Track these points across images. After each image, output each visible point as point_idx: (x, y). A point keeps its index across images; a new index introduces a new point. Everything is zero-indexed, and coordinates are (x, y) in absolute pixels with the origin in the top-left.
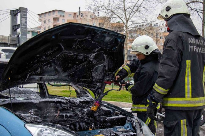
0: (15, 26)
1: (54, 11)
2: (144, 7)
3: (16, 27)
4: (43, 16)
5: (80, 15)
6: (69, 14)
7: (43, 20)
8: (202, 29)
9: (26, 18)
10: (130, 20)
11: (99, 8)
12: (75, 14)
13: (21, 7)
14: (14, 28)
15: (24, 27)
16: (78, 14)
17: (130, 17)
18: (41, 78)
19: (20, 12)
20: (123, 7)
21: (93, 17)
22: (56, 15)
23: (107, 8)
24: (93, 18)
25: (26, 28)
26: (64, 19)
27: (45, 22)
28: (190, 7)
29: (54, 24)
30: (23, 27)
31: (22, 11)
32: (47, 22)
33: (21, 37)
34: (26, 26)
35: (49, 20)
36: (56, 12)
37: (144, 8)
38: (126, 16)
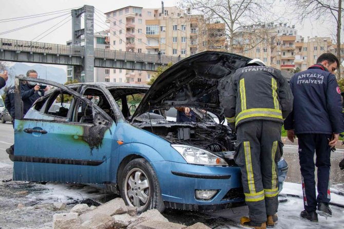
0: (78, 31)
1: (127, 8)
2: (256, 2)
3: (80, 32)
4: (111, 15)
5: (163, 13)
6: (148, 12)
7: (113, 20)
8: (336, 34)
9: (93, 20)
10: (236, 22)
11: (195, 6)
12: (156, 11)
13: (85, 5)
14: (77, 34)
15: (90, 32)
16: (160, 11)
17: (237, 17)
18: (173, 103)
19: (85, 12)
20: (227, 3)
21: (182, 15)
22: (129, 13)
23: (206, 6)
24: (181, 17)
25: (92, 33)
26: (141, 20)
27: (115, 24)
28: (320, 3)
29: (127, 27)
30: (88, 32)
31: (87, 10)
32: (118, 23)
33: (87, 46)
34: (93, 30)
35: (120, 21)
36: (130, 10)
37: (256, 4)
38: (231, 16)
